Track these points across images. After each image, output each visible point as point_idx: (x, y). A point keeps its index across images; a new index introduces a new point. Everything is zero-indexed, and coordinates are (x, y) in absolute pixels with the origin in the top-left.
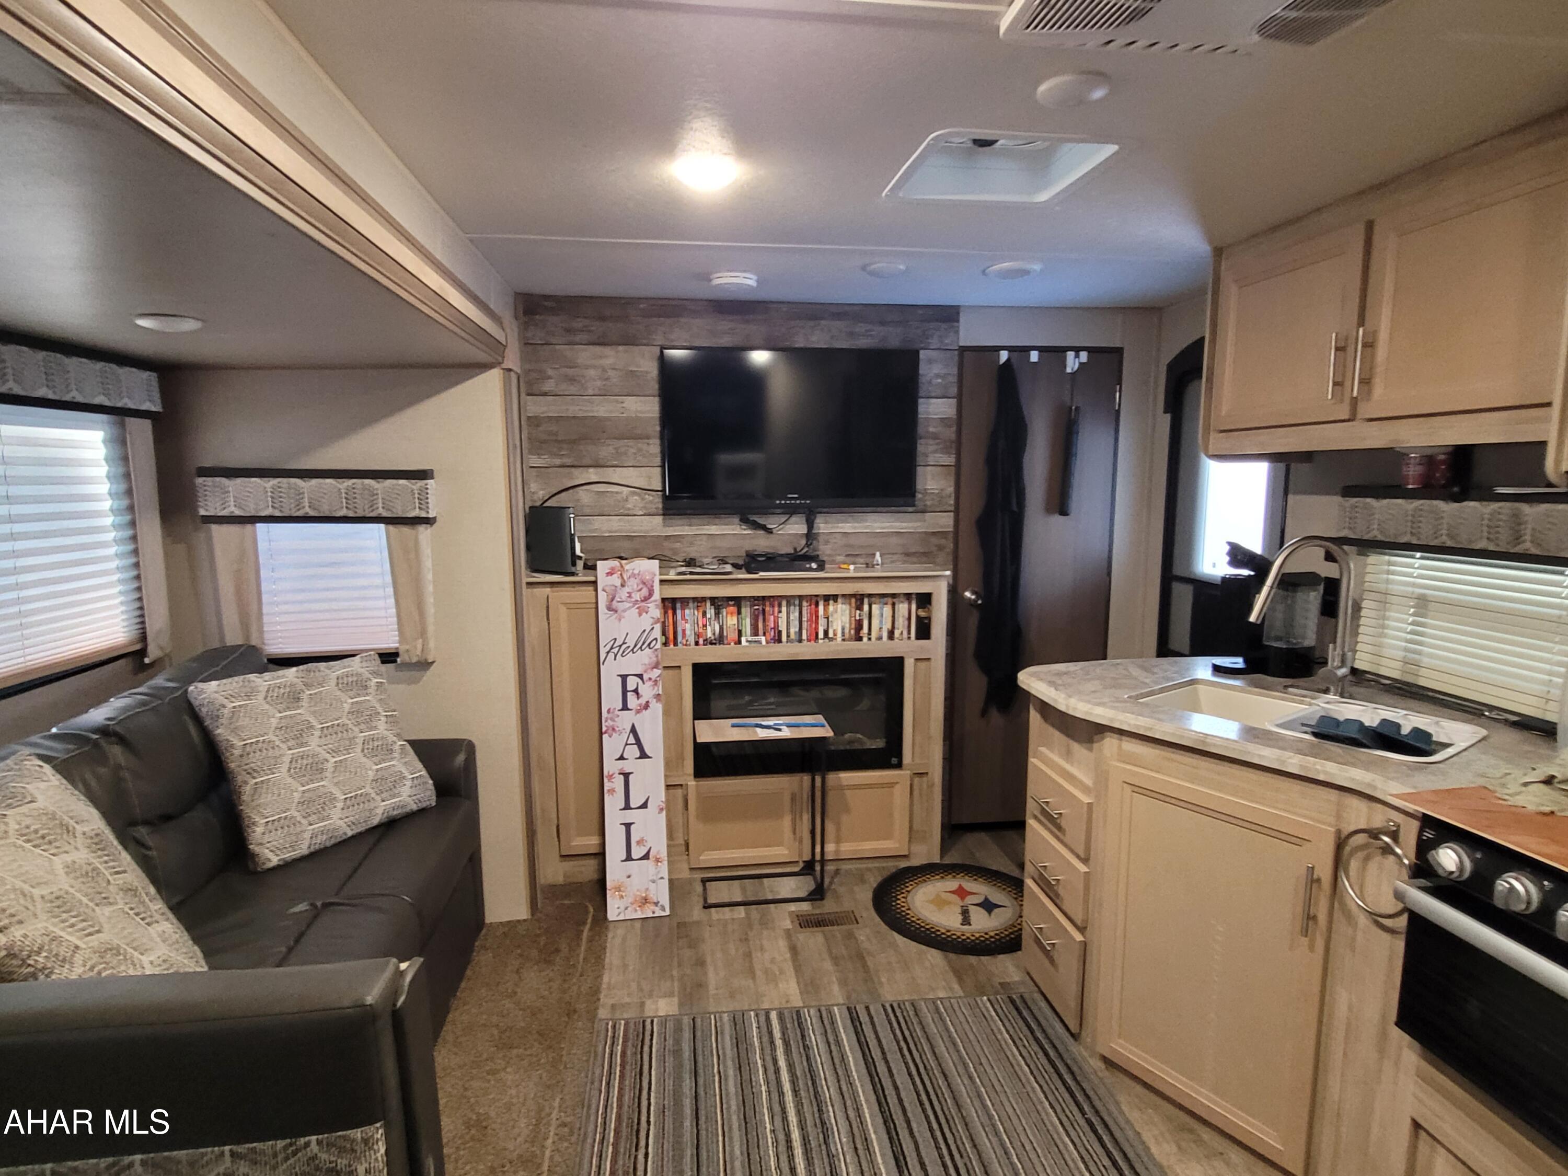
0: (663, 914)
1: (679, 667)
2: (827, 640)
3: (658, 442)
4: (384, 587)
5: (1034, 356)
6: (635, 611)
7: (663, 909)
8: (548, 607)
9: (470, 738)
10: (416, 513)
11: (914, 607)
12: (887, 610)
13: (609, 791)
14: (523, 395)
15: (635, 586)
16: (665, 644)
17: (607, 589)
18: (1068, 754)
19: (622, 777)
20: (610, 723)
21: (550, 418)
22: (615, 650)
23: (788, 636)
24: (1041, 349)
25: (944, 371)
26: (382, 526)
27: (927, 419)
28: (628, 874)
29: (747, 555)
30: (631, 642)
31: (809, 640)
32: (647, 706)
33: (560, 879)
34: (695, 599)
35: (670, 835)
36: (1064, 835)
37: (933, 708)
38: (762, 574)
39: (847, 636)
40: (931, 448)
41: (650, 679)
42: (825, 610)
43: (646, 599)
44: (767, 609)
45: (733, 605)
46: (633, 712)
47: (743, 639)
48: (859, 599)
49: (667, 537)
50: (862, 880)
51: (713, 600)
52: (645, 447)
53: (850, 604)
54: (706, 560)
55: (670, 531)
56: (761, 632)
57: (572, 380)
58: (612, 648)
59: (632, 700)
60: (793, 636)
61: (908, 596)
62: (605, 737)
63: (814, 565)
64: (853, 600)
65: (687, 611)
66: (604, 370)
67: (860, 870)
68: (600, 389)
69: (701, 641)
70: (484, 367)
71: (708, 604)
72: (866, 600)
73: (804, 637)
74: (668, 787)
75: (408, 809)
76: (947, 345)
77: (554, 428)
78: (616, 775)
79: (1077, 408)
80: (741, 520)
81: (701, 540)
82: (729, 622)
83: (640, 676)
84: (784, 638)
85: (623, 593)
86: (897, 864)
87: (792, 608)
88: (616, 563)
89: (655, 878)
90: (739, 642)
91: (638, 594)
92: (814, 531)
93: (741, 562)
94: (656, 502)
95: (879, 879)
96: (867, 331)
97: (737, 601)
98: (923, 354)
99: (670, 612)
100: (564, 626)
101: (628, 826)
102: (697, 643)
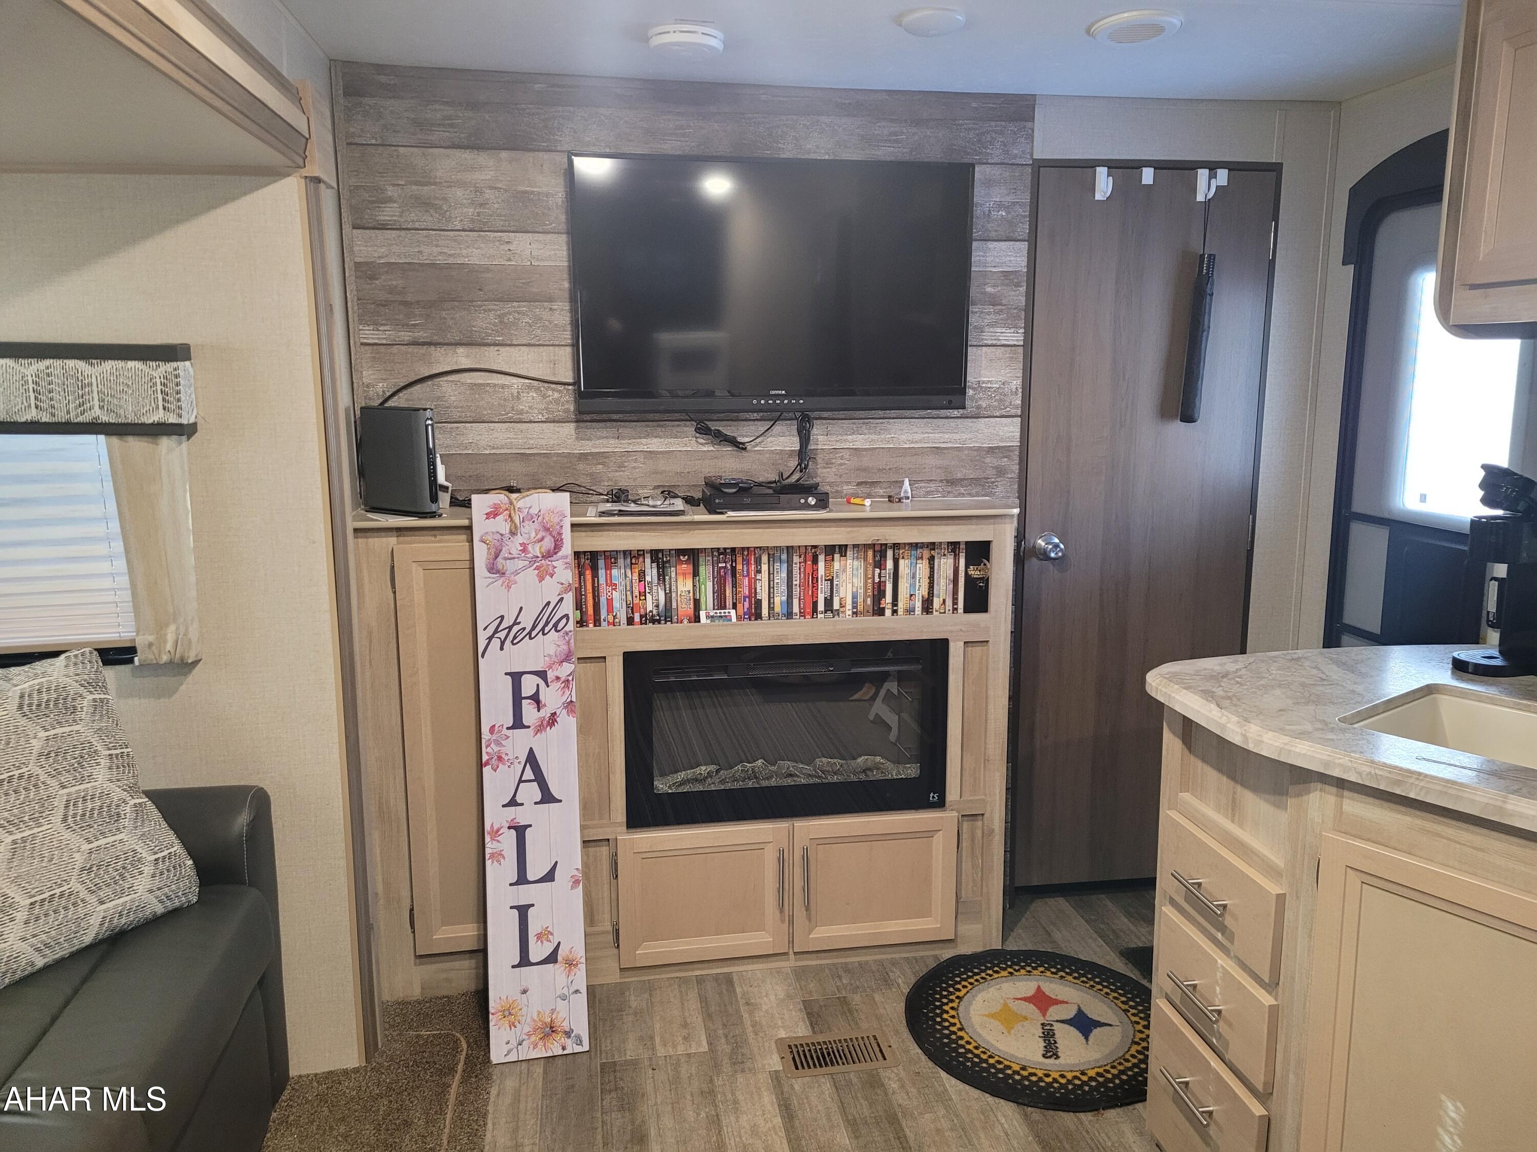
0: (578, 1049)
1: (605, 658)
2: (829, 614)
3: (567, 306)
4: (108, 539)
5: (1148, 176)
6: (532, 573)
7: (579, 1042)
8: (393, 567)
9: (261, 785)
10: (158, 416)
11: (962, 562)
12: (922, 568)
13: (492, 856)
14: (347, 228)
15: (533, 535)
16: (581, 623)
17: (489, 538)
18: (1234, 809)
19: (513, 832)
20: (495, 748)
21: (391, 266)
22: (502, 635)
23: (771, 608)
24: (1159, 166)
25: (1010, 199)
26: (102, 438)
27: (985, 274)
28: (524, 985)
29: (706, 484)
30: (527, 621)
31: (802, 614)
32: (553, 720)
33: (416, 993)
34: (626, 553)
35: (590, 917)
36: (1232, 942)
37: (991, 717)
38: (731, 513)
39: (860, 608)
40: (988, 319)
41: (558, 678)
42: (828, 567)
43: (548, 555)
44: (739, 567)
45: (687, 562)
46: (530, 731)
47: (703, 614)
48: (879, 552)
49: (583, 457)
50: (887, 982)
51: (656, 555)
52: (546, 315)
53: (865, 559)
54: (643, 492)
55: (588, 447)
56: (729, 602)
57: (426, 204)
58: (496, 632)
59: (529, 713)
60: (777, 609)
61: (954, 547)
62: (487, 770)
63: (812, 501)
64: (870, 553)
65: (615, 572)
66: (478, 191)
67: (881, 963)
68: (472, 220)
69: (637, 618)
70: (274, 174)
71: (648, 560)
72: (890, 553)
73: (796, 609)
74: (586, 843)
75: (148, 912)
76: (1015, 156)
77: (399, 283)
78: (505, 830)
79: (1212, 257)
80: (697, 430)
81: (636, 461)
82: (681, 588)
83: (542, 675)
84: (765, 611)
85: (514, 546)
86: (937, 952)
87: (777, 565)
88: (500, 498)
89: (565, 991)
90: (697, 619)
91: (537, 546)
92: (811, 447)
93: (698, 495)
94: (566, 401)
95: (913, 980)
96: (892, 134)
97: (692, 555)
98: (980, 172)
99: (588, 573)
100: (419, 596)
101: (523, 911)
102: (630, 621)
